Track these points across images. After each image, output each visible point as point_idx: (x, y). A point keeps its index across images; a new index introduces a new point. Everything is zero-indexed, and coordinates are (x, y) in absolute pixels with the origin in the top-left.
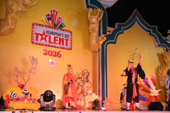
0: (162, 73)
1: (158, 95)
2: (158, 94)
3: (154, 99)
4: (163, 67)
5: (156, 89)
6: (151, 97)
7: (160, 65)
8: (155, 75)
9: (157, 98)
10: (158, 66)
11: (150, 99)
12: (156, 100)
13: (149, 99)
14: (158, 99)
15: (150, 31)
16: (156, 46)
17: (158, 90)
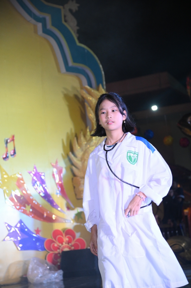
0: (84, 154)
1: (75, 227)
2: (75, 224)
3: (66, 239)
4: (85, 136)
5: (69, 208)
6: (56, 233)
7: (73, 131)
8: (62, 164)
9: (74, 237)
10: (68, 133)
11: (54, 242)
12: (73, 243)
13: (51, 242)
14: (79, 240)
15: (43, 21)
16: (59, 70)
17: (73, 209)
